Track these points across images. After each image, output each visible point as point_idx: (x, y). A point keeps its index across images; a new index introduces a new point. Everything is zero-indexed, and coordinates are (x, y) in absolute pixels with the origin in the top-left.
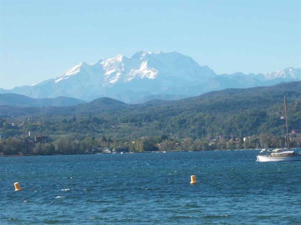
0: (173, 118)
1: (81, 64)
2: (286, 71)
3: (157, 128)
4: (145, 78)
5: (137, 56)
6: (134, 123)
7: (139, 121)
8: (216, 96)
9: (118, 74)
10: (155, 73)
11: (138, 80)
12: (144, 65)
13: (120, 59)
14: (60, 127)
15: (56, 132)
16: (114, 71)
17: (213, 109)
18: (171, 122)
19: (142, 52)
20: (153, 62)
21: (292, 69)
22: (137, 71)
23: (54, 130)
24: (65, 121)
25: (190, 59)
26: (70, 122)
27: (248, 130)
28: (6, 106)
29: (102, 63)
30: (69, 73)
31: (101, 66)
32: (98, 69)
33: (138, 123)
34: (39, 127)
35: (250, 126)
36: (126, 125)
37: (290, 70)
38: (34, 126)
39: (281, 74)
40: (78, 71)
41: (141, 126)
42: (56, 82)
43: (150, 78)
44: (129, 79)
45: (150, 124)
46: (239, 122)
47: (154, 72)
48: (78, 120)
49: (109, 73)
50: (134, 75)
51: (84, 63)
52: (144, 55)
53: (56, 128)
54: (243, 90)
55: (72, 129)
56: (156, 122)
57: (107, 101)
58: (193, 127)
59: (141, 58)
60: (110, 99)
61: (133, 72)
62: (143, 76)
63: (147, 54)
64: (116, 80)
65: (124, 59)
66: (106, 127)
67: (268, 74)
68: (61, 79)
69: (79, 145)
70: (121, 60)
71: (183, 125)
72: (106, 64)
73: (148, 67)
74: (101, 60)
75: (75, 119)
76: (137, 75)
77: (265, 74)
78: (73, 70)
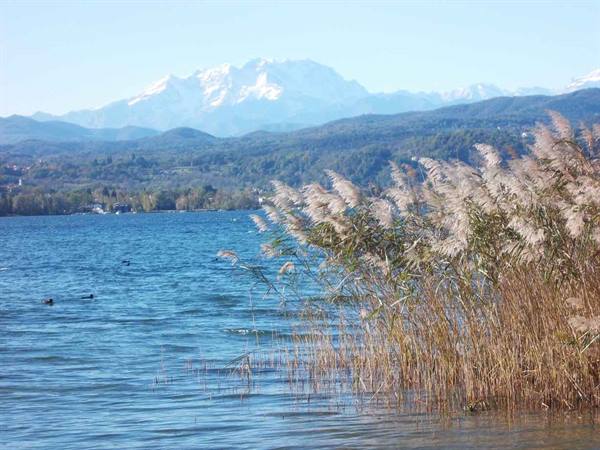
0: (255, 159)
1: (167, 77)
2: (474, 88)
3: (231, 174)
4: (264, 100)
5: (252, 65)
6: (197, 167)
7: (206, 164)
8: (340, 125)
9: (223, 93)
10: (279, 91)
11: (252, 103)
12: (262, 79)
13: (226, 70)
14: (84, 172)
15: (76, 180)
16: (217, 87)
17: (325, 145)
18: (253, 164)
19: (259, 60)
20: (276, 75)
21: (482, 85)
22: (250, 89)
23: (74, 176)
24: (95, 163)
25: (331, 70)
26: (104, 164)
27: (362, 177)
28: (34, 140)
29: (199, 76)
30: (150, 91)
31: (198, 81)
32: (193, 84)
33: (203, 166)
34: (51, 172)
35: (364, 172)
36: (186, 170)
37: (480, 87)
38: (45, 170)
39: (465, 93)
40: (164, 87)
41: (208, 170)
42: (131, 103)
43: (270, 98)
44: (240, 100)
45: (222, 168)
46: (350, 166)
47: (277, 89)
48: (115, 161)
49: (209, 91)
50: (247, 93)
51: (172, 77)
52: (262, 63)
53: (78, 174)
54: (388, 117)
55: (102, 176)
56: (231, 164)
57: (187, 133)
58: (282, 173)
59: (258, 69)
60: (191, 130)
61: (245, 90)
62: (261, 96)
63: (266, 63)
64: (220, 101)
65: (233, 69)
66: (156, 173)
67: (446, 94)
68: (138, 100)
69: (51, 201)
70: (227, 72)
71: (270, 169)
72: (206, 77)
73: (268, 82)
74: (198, 72)
75: (110, 161)
76: (251, 93)
77: (442, 92)
78: (155, 87)
